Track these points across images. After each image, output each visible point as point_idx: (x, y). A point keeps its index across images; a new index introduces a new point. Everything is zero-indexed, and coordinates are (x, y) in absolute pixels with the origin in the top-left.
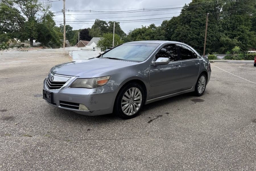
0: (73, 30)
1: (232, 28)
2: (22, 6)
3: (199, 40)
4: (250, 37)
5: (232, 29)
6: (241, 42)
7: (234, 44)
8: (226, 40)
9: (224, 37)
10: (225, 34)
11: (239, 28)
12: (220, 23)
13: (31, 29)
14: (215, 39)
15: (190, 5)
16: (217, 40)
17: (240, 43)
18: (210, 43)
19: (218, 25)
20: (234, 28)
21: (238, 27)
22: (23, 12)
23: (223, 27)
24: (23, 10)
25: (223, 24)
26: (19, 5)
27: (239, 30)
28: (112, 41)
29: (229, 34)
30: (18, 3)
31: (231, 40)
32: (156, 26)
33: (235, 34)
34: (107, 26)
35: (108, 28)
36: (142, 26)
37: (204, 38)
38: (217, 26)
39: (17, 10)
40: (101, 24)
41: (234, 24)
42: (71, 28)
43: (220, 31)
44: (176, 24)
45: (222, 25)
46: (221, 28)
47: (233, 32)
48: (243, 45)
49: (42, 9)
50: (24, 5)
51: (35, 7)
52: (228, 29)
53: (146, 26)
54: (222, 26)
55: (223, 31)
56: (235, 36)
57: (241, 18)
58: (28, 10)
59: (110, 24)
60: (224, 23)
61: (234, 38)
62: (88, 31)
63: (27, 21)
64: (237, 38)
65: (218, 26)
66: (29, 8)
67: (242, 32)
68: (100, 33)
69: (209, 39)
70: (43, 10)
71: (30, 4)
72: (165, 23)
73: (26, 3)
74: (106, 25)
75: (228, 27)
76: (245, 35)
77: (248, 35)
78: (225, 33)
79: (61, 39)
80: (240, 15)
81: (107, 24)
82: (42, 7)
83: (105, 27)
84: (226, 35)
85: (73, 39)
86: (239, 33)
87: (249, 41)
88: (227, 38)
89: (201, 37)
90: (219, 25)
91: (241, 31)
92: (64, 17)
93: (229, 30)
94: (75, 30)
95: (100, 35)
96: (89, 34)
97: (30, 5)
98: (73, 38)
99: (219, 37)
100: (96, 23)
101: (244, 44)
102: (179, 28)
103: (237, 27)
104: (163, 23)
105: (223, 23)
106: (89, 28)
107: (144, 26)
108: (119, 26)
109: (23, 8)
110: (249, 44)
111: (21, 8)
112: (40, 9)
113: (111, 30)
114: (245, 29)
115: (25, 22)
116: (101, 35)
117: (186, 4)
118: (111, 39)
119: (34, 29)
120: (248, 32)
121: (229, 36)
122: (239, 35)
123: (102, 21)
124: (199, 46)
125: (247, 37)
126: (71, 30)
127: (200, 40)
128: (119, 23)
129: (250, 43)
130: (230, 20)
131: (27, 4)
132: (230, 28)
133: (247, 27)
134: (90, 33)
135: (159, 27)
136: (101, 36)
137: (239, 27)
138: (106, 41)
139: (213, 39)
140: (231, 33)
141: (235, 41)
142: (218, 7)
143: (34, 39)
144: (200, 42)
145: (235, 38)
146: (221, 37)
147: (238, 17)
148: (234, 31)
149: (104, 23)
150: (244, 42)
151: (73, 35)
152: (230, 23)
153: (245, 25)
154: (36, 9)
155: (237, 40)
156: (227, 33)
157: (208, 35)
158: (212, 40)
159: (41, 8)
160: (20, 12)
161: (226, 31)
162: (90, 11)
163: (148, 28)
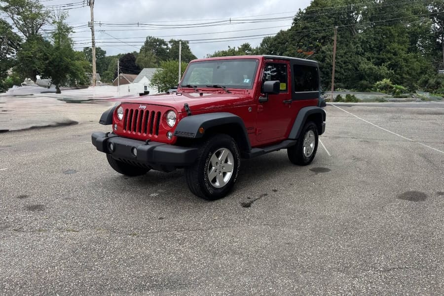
0: (107, 55)
1: (377, 48)
2: (16, 17)
3: (324, 70)
4: (407, 62)
5: (378, 50)
6: (393, 71)
7: (382, 74)
8: (369, 69)
9: (366, 63)
10: (367, 58)
11: (389, 48)
12: (357, 39)
13: (32, 56)
14: (350, 66)
15: (306, 10)
16: (354, 69)
17: (392, 73)
18: (343, 74)
19: (355, 43)
20: (380, 48)
21: (387, 47)
22: (17, 26)
23: (363, 47)
24: (16, 23)
25: (363, 42)
26: (10, 14)
27: (388, 52)
28: (178, 74)
29: (373, 58)
30: (7, 11)
31: (376, 67)
32: (252, 48)
33: (382, 59)
34: (167, 48)
35: (168, 51)
36: (229, 47)
37: (332, 66)
38: (352, 45)
39: (5, 23)
40: (157, 45)
41: (381, 41)
42: (104, 53)
43: (357, 53)
44: (284, 43)
45: (360, 43)
46: (360, 49)
47: (379, 54)
48: (397, 76)
49: (51, 21)
50: (18, 14)
51: (39, 18)
52: (371, 50)
53: (234, 48)
54: (361, 46)
55: (363, 54)
56: (383, 61)
57: (392, 30)
58: (25, 23)
59: (172, 44)
60: (365, 39)
61: (381, 65)
62: (134, 57)
63: (25, 41)
64: (387, 64)
65: (355, 45)
66: (27, 18)
67: (395, 54)
68: (156, 60)
69: (341, 67)
70: (53, 23)
71: (29, 13)
72: (266, 41)
73: (21, 11)
74: (165, 47)
75: (370, 46)
76: (400, 60)
77: (403, 59)
78: (366, 56)
79: (86, 71)
80: (389, 26)
81: (167, 45)
82: (52, 18)
83: (163, 49)
84: (369, 59)
85: (108, 72)
86: (389, 55)
87: (406, 69)
88: (371, 65)
89: (328, 64)
90: (357, 43)
91: (392, 53)
92: (93, 35)
93: (373, 52)
94: (110, 56)
95: (155, 63)
96: (136, 62)
97: (29, 15)
98: (106, 70)
99: (357, 64)
100: (147, 42)
101: (398, 74)
102: (290, 50)
103: (385, 47)
104: (263, 41)
105: (363, 40)
106: (135, 52)
107: (232, 47)
108: (188, 47)
109: (16, 19)
110: (406, 74)
111: (13, 18)
112: (47, 20)
113: (174, 55)
114: (399, 49)
115: (20, 43)
116: (158, 64)
117: (300, 9)
118: (176, 71)
119: (37, 57)
120: (404, 55)
121: (373, 62)
122: (390, 59)
123: (158, 39)
124: (324, 79)
125: (403, 63)
126: (104, 56)
127: (326, 70)
128: (188, 42)
129: (408, 73)
130: (375, 34)
131: (24, 12)
132: (375, 49)
133: (401, 45)
134: (137, 60)
135: (257, 48)
136: (156, 65)
137: (389, 45)
138: (166, 74)
139: (348, 67)
140: (376, 56)
141: (384, 69)
142: (354, 14)
143: (39, 74)
144: (325, 73)
145: (384, 65)
146: (360, 63)
147: (387, 29)
148: (381, 52)
149: (162, 42)
150: (397, 72)
151: (107, 66)
152: (374, 40)
153: (399, 43)
154: (40, 21)
155: (386, 68)
156: (369, 57)
157: (339, 61)
158: (346, 69)
159: (49, 19)
160: (11, 27)
161: (367, 54)
162: (138, 24)
163: (238, 50)
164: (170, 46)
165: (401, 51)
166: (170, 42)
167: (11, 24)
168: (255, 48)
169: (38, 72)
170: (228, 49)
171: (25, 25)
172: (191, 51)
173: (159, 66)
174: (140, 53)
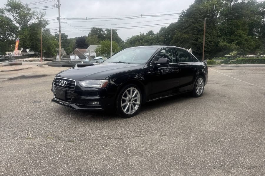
0: (69, 38)
1: (229, 33)
2: (15, 15)
3: (197, 46)
4: (247, 41)
5: (230, 34)
6: (239, 47)
7: (232, 48)
8: (225, 45)
9: (222, 42)
10: (223, 39)
11: (237, 33)
12: (217, 28)
13: (24, 38)
14: (213, 44)
15: (187, 11)
16: (216, 45)
17: (238, 48)
18: (209, 49)
19: (216, 30)
20: (231, 33)
21: (235, 32)
22: (15, 20)
23: (221, 32)
24: (15, 19)
26: (11, 13)
27: (236, 35)
28: (110, 48)
29: (227, 39)
30: (10, 12)
31: (229, 44)
32: (154, 33)
33: (233, 39)
34: (104, 34)
36: (140, 33)
37: (203, 44)
39: (8, 18)
40: (98, 32)
41: (231, 29)
42: (67, 36)
43: (218, 36)
44: (174, 31)
45: (219, 30)
46: (219, 34)
47: (230, 37)
48: (241, 50)
49: (36, 17)
50: (16, 14)
51: (29, 16)
52: (226, 34)
53: (144, 33)
54: (220, 32)
55: (221, 36)
56: (233, 41)
57: (238, 23)
58: (20, 18)
59: (107, 31)
60: (222, 28)
62: (85, 39)
63: (20, 29)
64: (235, 42)
65: (216, 31)
66: (22, 16)
67: (240, 36)
68: (97, 41)
69: (208, 44)
70: (37, 18)
72: (163, 29)
73: (18, 11)
74: (103, 33)
75: (225, 32)
76: (243, 40)
77: (245, 39)
78: (223, 38)
79: (56, 47)
80: (237, 20)
81: (104, 32)
82: (36, 16)
84: (224, 40)
85: (69, 47)
86: (236, 37)
87: (247, 45)
88: (226, 43)
89: (200, 42)
90: (217, 30)
91: (238, 36)
92: (60, 25)
94: (70, 39)
95: (97, 42)
96: (86, 42)
97: (22, 14)
98: (68, 47)
99: (218, 43)
100: (92, 31)
101: (242, 48)
102: (177, 34)
103: (234, 32)
104: (161, 29)
105: (221, 28)
106: (85, 36)
108: (116, 33)
109: (15, 16)
110: (247, 48)
111: (13, 16)
112: (33, 17)
113: (108, 37)
114: (243, 33)
115: (17, 30)
117: (183, 10)
118: (109, 46)
119: (27, 38)
120: (245, 37)
121: (227, 41)
122: (237, 40)
123: (98, 28)
124: (198, 51)
125: (245, 42)
126: (67, 38)
127: (199, 46)
128: (116, 30)
130: (228, 25)
131: (19, 12)
132: (228, 33)
133: (244, 31)
135: (157, 33)
137: (237, 32)
138: (103, 48)
139: (212, 44)
140: (229, 38)
141: (233, 45)
142: (215, 13)
143: (28, 48)
144: (198, 47)
145: (233, 43)
146: (219, 42)
147: (235, 22)
148: (232, 36)
149: (101, 30)
150: (242, 47)
151: (69, 43)
152: (228, 28)
153: (242, 30)
154: (29, 17)
155: (235, 45)
156: (225, 38)
157: (207, 40)
158: (211, 45)
159: (35, 16)
160: (12, 21)
161: (223, 37)
162: (87, 18)
163: (146, 34)
164: (106, 32)
165: (243, 35)
166: (106, 30)
167: (12, 19)
168: (156, 33)
169: (27, 47)
171: (21, 20)
172: (118, 35)
173: (99, 44)
174: (88, 36)
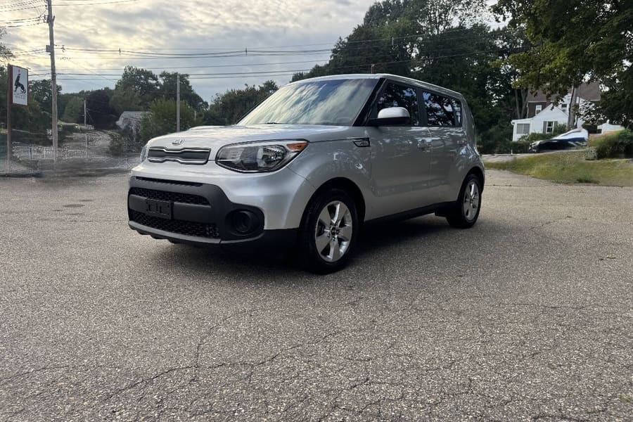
34: (158, 84)
35: (158, 88)
36: (246, 85)
40: (141, 79)
42: (59, 89)
53: (254, 86)
59: (164, 78)
62: (107, 96)
68: (140, 101)
74: (155, 82)
81: (156, 79)
83: (151, 86)
92: (53, 63)
94: (66, 94)
95: (140, 104)
96: (110, 103)
98: (62, 114)
100: (125, 75)
104: (293, 79)
106: (107, 89)
107: (250, 86)
108: (188, 83)
113: (168, 93)
116: (144, 106)
117: (340, 38)
118: (172, 115)
123: (142, 70)
126: (59, 93)
128: (187, 75)
134: (112, 99)
136: (142, 107)
142: (407, 47)
149: (149, 75)
151: (64, 106)
162: (120, 51)
163: (259, 89)
164: (161, 81)
166: (161, 76)
170: (246, 87)
172: (193, 88)
173: (147, 108)
174: (116, 89)
